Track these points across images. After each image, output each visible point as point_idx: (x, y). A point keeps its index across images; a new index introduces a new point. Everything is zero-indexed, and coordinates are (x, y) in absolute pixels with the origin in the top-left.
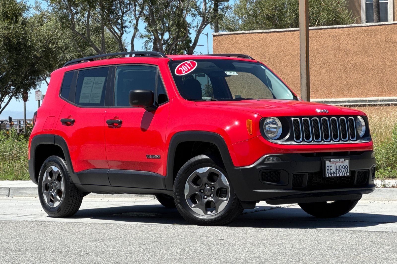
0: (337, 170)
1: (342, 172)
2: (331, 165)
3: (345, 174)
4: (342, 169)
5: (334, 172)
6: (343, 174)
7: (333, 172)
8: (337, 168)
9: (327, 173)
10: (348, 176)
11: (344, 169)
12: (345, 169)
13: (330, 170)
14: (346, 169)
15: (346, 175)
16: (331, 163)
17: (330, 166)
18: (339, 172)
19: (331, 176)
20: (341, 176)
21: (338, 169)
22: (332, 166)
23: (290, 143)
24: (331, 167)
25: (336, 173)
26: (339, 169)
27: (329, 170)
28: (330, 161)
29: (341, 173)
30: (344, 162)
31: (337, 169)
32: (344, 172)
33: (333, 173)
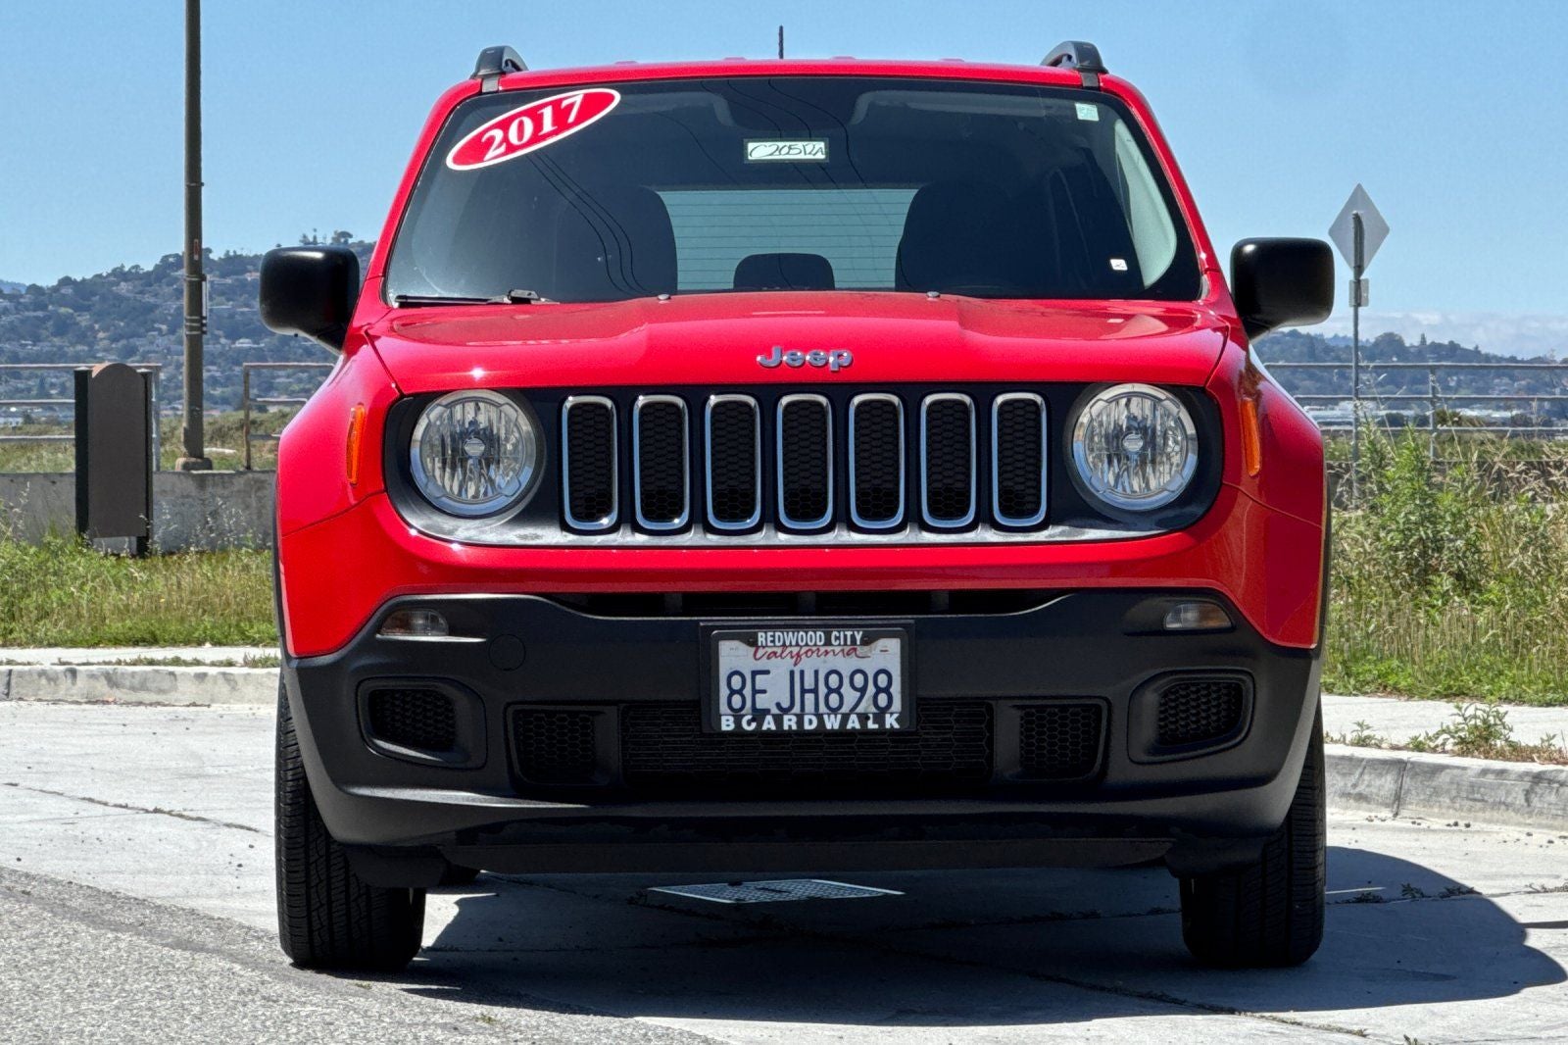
0: (810, 698)
1: (845, 709)
2: (760, 665)
3: (863, 718)
4: (846, 689)
5: (786, 704)
6: (853, 717)
7: (778, 705)
8: (809, 684)
9: (724, 708)
10: (892, 730)
11: (863, 690)
12: (871, 689)
13: (755, 692)
14: (879, 690)
15: (871, 725)
16: (761, 652)
17: (754, 673)
18: (823, 708)
19: (760, 725)
20: (833, 733)
21: (815, 691)
22: (767, 672)
23: (525, 537)
24: (758, 677)
25: (797, 709)
26: (822, 690)
27: (748, 691)
28: (752, 642)
29: (834, 711)
30: (860, 650)
31: (803, 691)
32: (860, 709)
33: (775, 711)
